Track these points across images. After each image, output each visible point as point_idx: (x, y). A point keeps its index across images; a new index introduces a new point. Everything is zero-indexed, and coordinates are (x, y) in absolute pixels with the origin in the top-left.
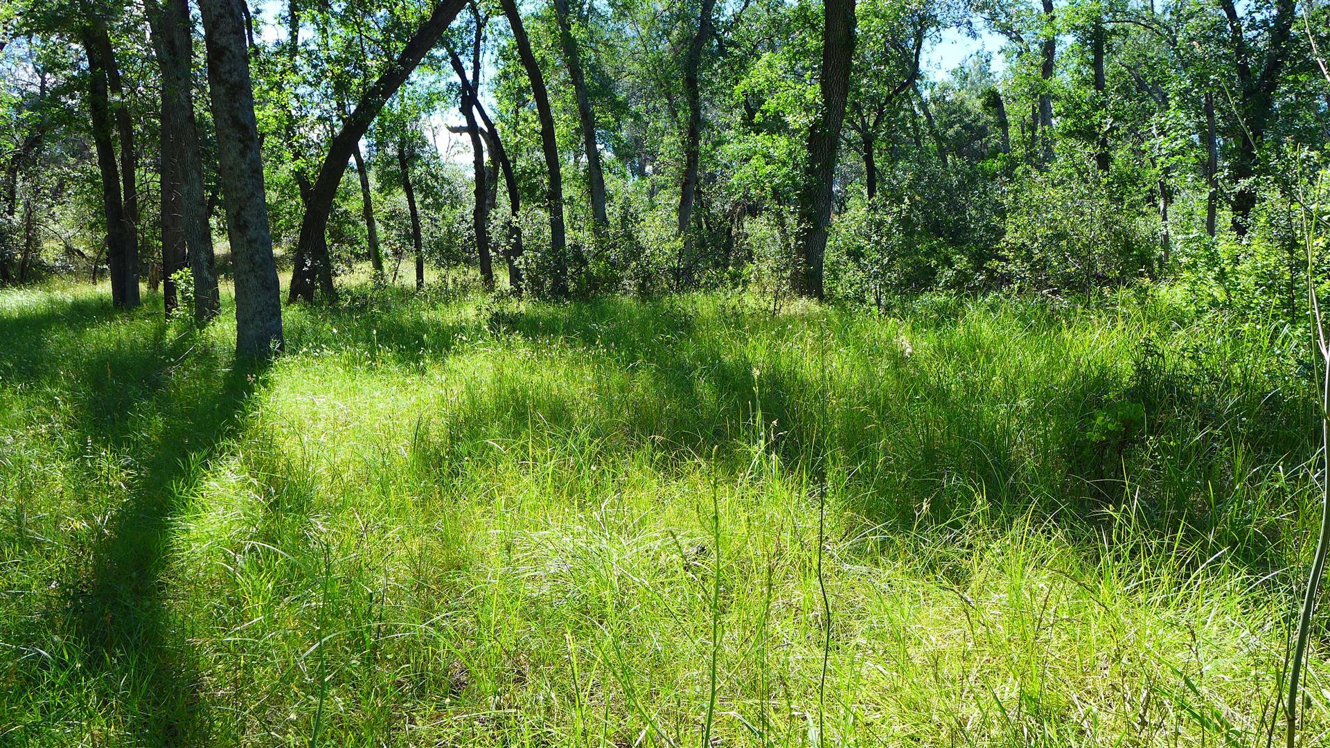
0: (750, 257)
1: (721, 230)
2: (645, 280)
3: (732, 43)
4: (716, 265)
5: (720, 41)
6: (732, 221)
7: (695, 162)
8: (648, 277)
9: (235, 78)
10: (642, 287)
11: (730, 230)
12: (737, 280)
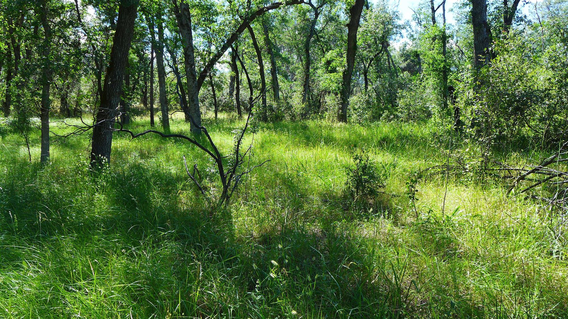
0: (326, 110)
1: (317, 100)
2: (293, 116)
3: (321, 37)
4: (315, 113)
5: (317, 36)
6: (321, 97)
7: (308, 78)
8: (294, 116)
9: (192, 63)
10: (291, 119)
11: (320, 100)
12: (322, 117)
